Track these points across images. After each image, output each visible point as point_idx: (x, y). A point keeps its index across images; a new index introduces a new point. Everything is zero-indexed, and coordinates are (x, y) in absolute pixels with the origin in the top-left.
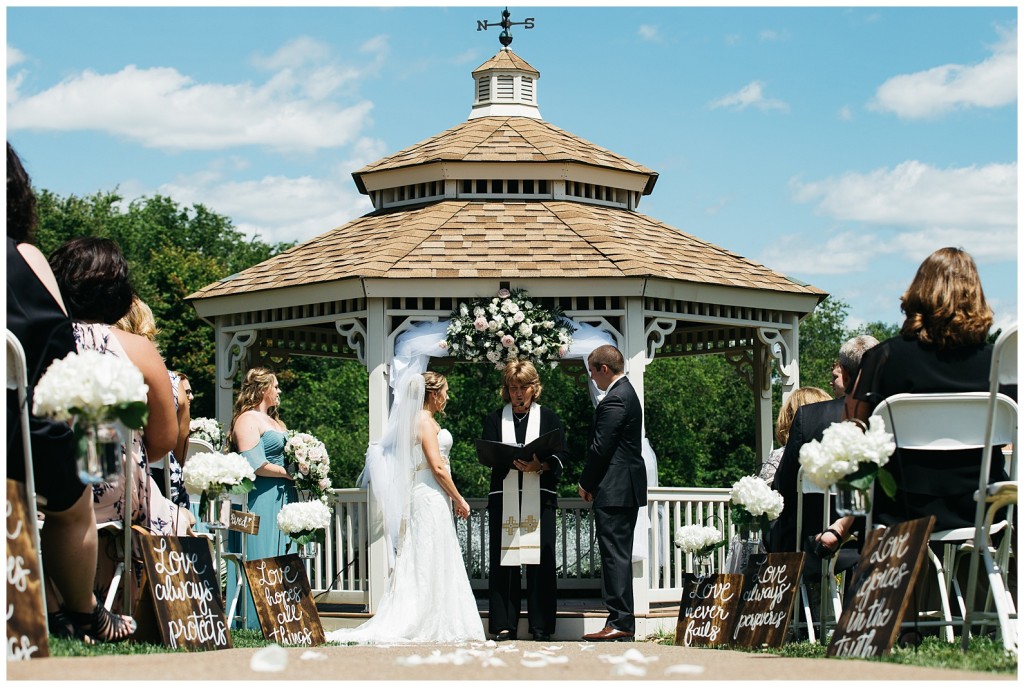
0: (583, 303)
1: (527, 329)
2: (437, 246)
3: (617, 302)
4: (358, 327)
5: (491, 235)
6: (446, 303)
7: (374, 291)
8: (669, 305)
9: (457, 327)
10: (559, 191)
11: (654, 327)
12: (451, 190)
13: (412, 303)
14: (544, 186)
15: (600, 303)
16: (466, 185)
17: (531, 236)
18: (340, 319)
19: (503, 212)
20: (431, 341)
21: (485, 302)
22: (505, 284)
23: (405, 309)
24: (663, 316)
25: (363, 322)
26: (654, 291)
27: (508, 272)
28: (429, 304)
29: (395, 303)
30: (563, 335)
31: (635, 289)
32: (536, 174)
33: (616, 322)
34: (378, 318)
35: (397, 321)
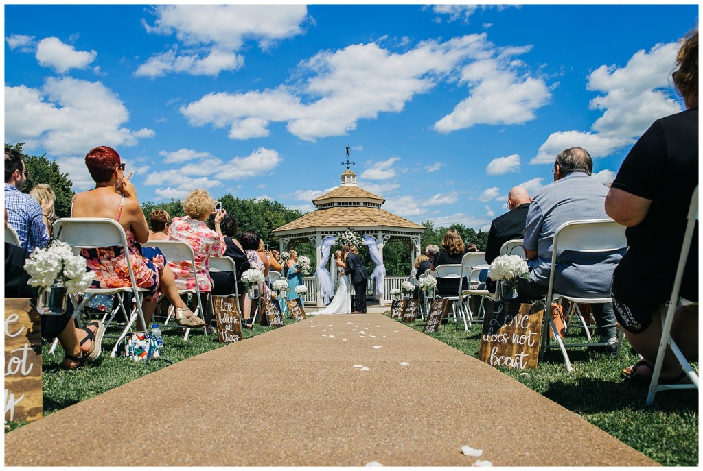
0: (368, 232)
1: (354, 239)
2: (331, 219)
3: (376, 232)
4: (314, 238)
5: (345, 216)
6: (335, 232)
7: (317, 230)
8: (388, 232)
9: (337, 238)
10: (362, 204)
11: (385, 237)
12: (336, 205)
13: (327, 233)
14: (358, 203)
15: (372, 232)
16: (339, 203)
17: (355, 215)
18: (309, 236)
19: (348, 210)
20: (332, 242)
21: (344, 232)
22: (349, 228)
23: (325, 234)
24: (387, 235)
25: (315, 237)
26: (385, 229)
27: (350, 225)
28: (331, 233)
29: (323, 233)
30: (363, 239)
31: (380, 229)
32: (356, 200)
33: (376, 236)
34: (319, 236)
35: (323, 237)
